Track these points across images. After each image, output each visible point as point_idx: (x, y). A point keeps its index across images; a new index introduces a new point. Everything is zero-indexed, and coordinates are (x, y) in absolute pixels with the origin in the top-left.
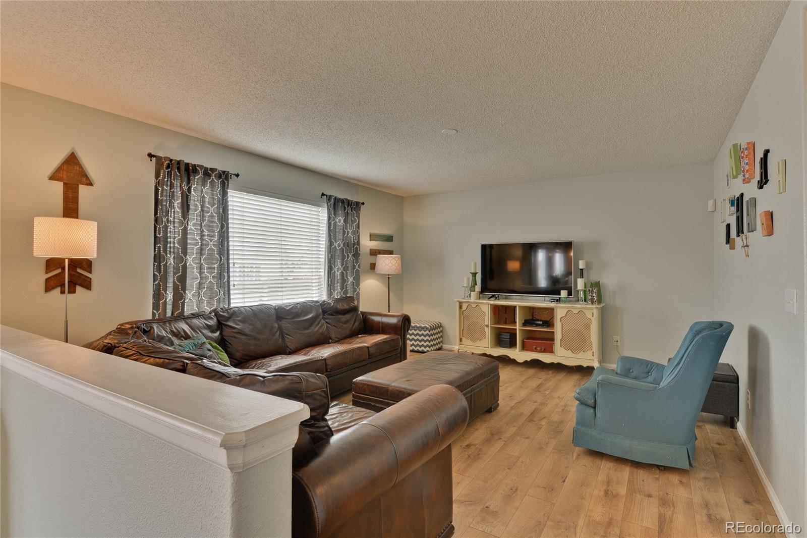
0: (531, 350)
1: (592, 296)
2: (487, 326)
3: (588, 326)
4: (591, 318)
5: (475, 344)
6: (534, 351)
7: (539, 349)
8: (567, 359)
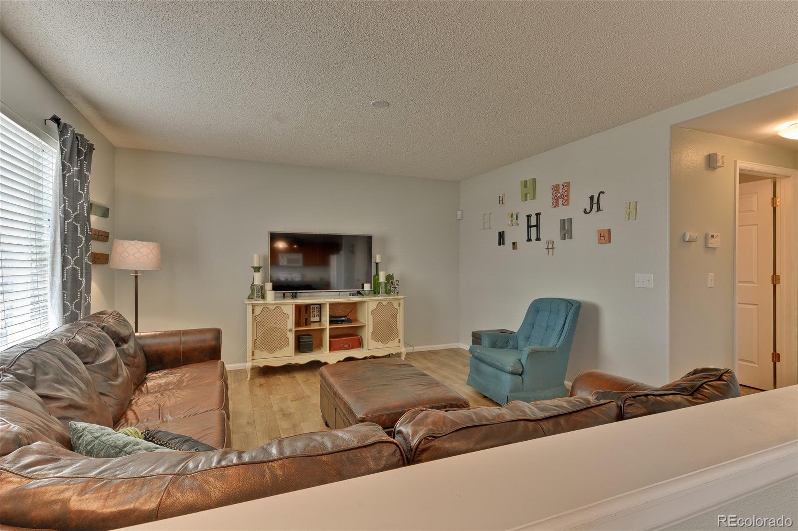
0: (340, 348)
1: (394, 288)
2: (291, 330)
3: (394, 316)
4: (398, 308)
5: (274, 355)
6: (343, 350)
7: (346, 346)
8: (380, 350)
